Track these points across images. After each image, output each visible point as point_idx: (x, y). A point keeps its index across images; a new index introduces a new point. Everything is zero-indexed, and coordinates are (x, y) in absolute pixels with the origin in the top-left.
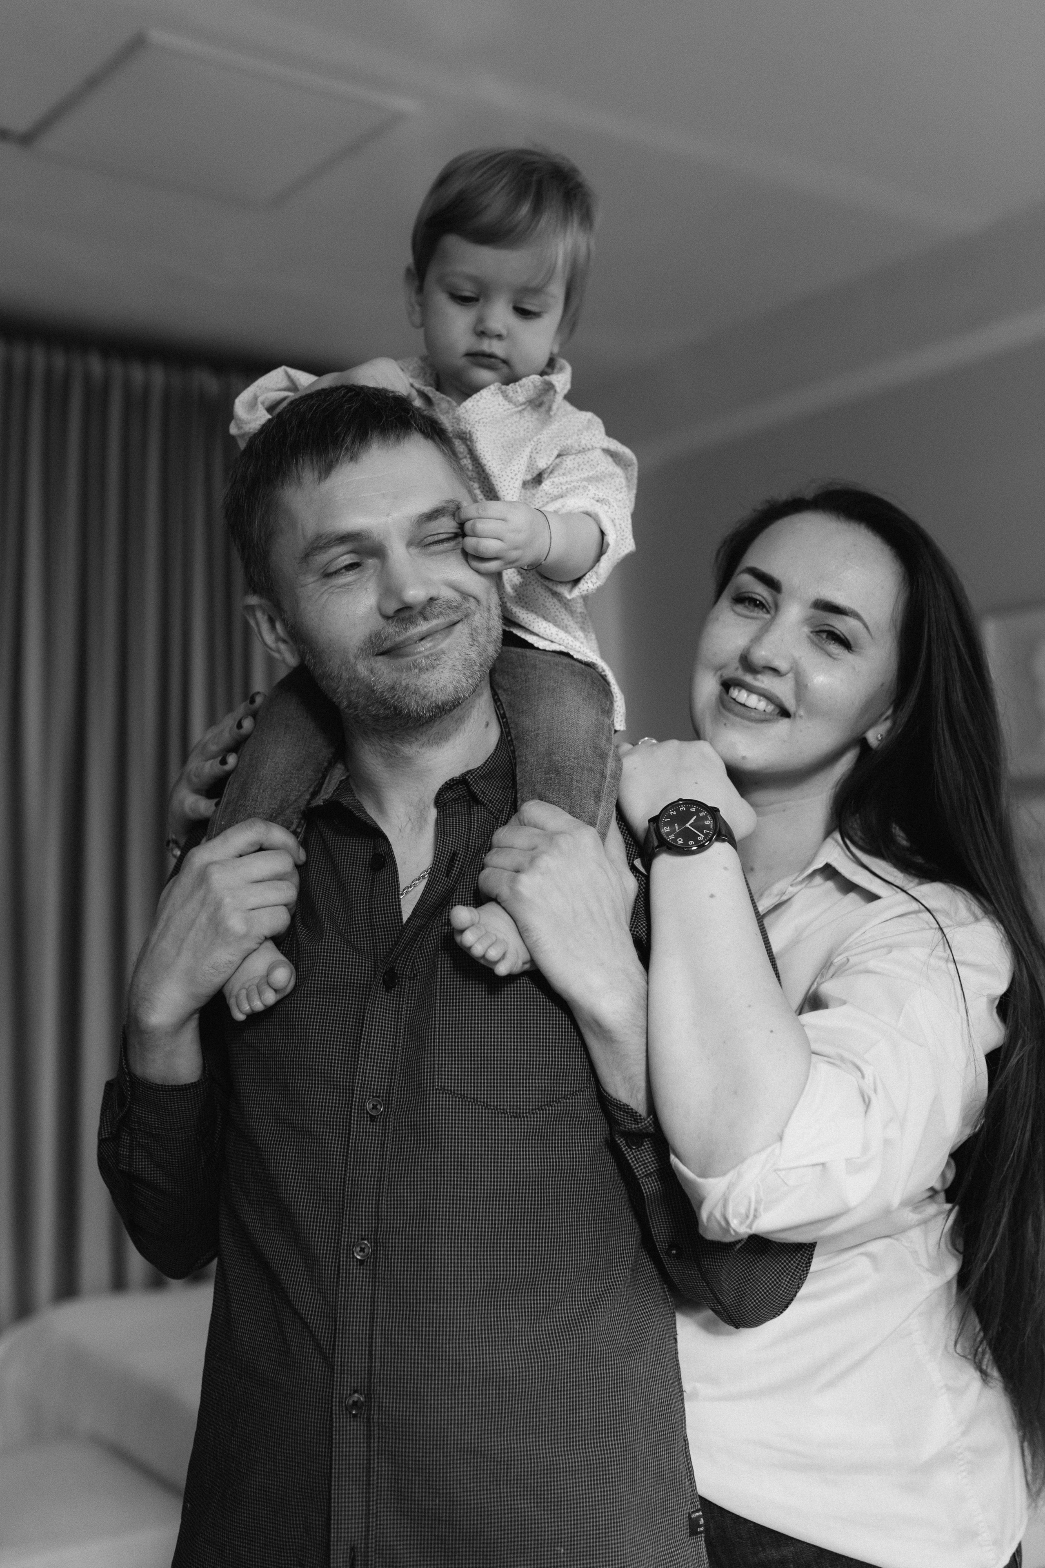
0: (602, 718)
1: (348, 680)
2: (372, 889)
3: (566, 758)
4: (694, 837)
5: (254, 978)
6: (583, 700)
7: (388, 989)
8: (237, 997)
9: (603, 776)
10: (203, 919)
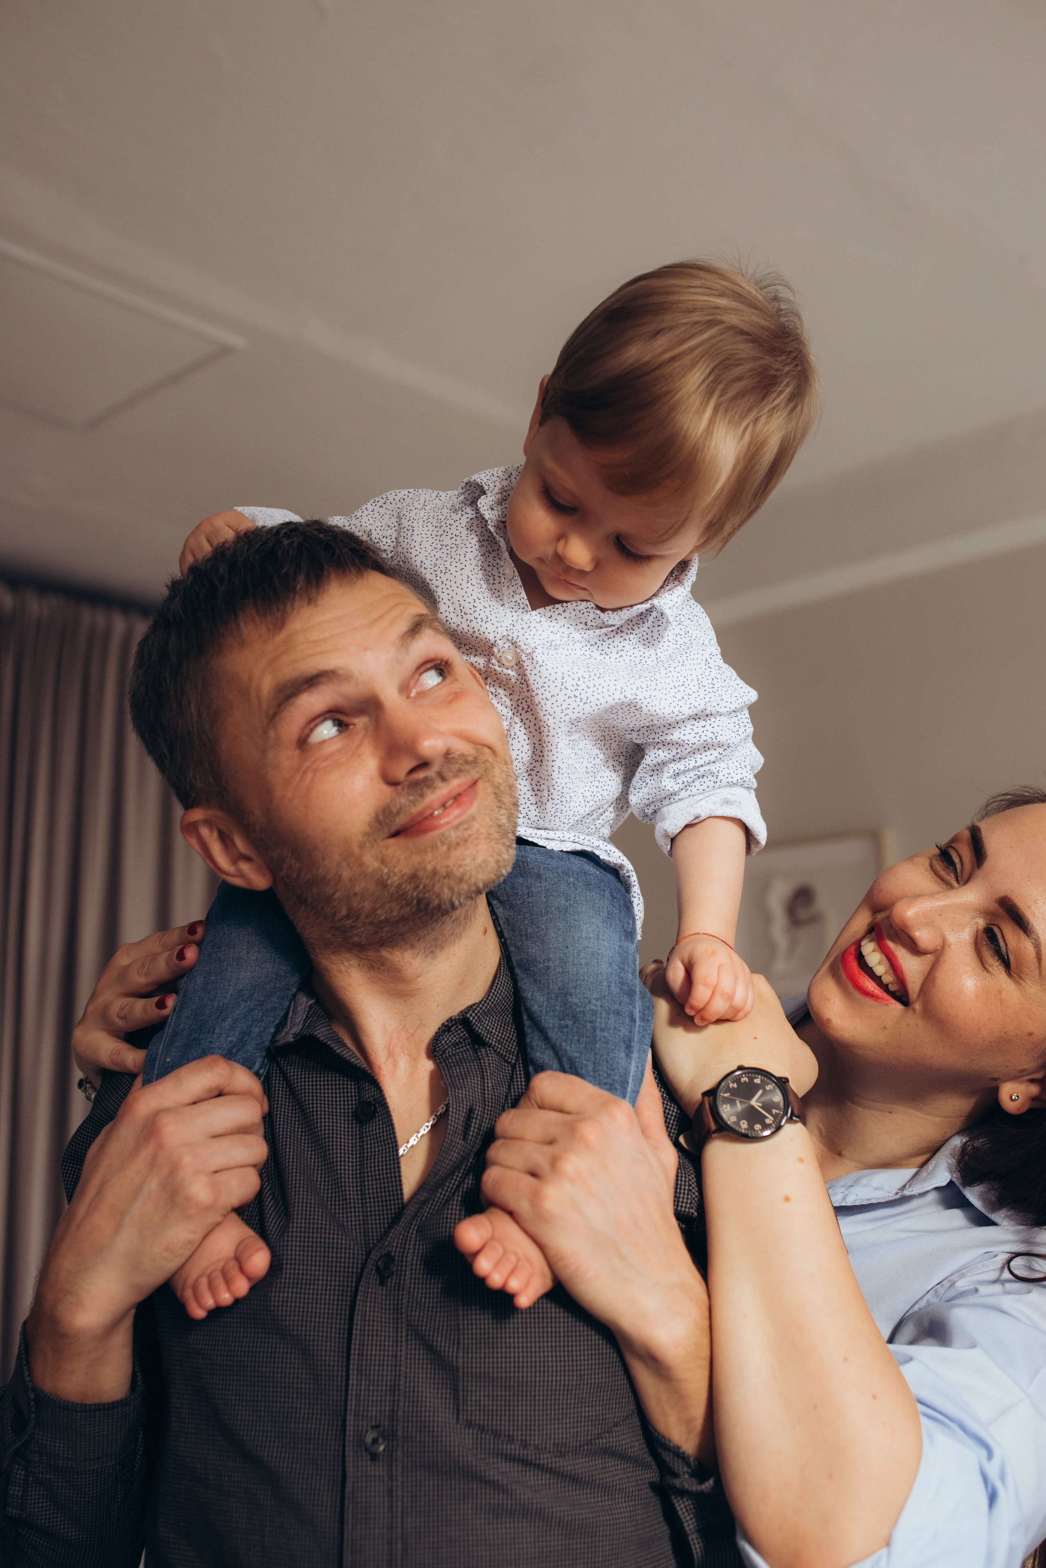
0: (626, 944)
1: (350, 880)
2: (362, 1146)
3: (586, 1001)
4: (760, 1119)
5: (217, 1261)
6: (603, 922)
7: (383, 1281)
8: (195, 1288)
9: (633, 1020)
10: (153, 1185)
